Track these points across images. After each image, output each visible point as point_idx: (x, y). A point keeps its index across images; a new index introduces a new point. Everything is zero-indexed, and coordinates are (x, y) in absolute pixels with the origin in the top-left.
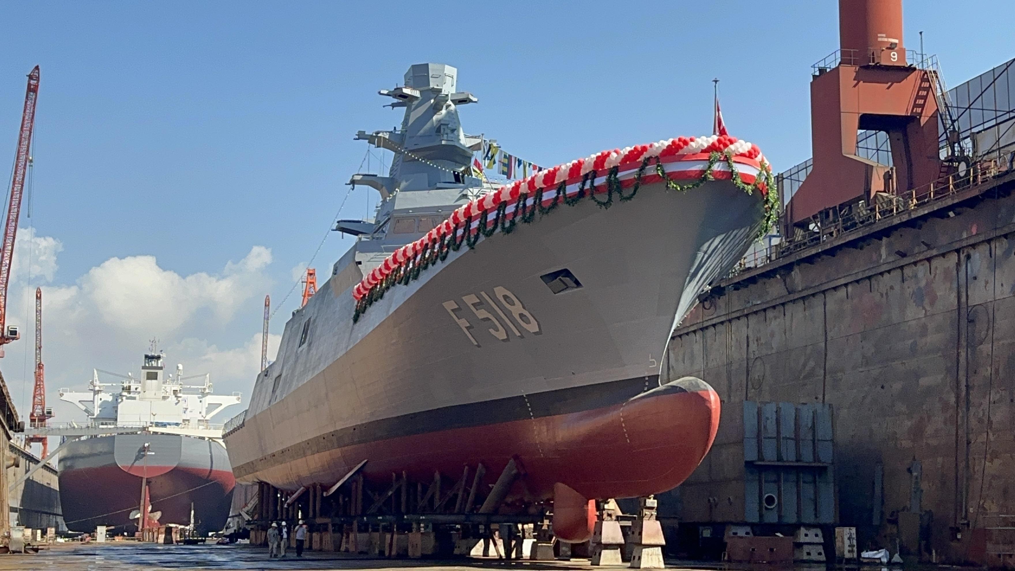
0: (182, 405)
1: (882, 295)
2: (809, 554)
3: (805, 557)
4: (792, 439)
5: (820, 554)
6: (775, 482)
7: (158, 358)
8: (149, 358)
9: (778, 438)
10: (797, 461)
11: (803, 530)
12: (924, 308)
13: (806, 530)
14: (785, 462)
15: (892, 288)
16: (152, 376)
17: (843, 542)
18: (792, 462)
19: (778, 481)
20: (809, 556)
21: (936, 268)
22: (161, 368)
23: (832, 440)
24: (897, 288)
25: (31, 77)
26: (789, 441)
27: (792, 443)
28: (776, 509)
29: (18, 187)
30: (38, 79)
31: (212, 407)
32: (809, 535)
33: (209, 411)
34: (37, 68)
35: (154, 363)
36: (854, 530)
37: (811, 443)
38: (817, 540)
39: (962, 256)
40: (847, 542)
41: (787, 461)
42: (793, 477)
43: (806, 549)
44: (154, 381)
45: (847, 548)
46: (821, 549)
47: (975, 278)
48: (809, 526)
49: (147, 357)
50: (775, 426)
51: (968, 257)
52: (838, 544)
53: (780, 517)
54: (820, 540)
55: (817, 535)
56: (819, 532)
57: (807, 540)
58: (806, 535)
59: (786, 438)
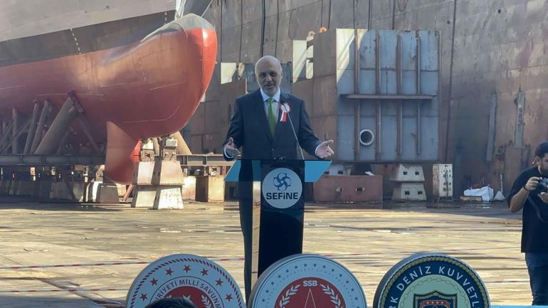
2: (407, 193)
3: (403, 196)
4: (393, 70)
5: (420, 193)
6: (372, 117)
9: (376, 69)
10: (398, 93)
11: (402, 168)
13: (406, 167)
14: (383, 95)
17: (439, 180)
18: (392, 95)
19: (375, 116)
20: (407, 196)
23: (438, 71)
26: (389, 72)
27: (392, 75)
28: (374, 146)
32: (408, 173)
36: (450, 167)
37: (414, 73)
38: (417, 178)
40: (442, 180)
41: (387, 94)
42: (392, 111)
43: (404, 188)
45: (443, 186)
46: (421, 188)
48: (409, 163)
50: (374, 57)
52: (435, 182)
53: (377, 154)
54: (421, 177)
55: (417, 173)
56: (420, 169)
57: (406, 178)
58: (405, 173)
59: (387, 69)
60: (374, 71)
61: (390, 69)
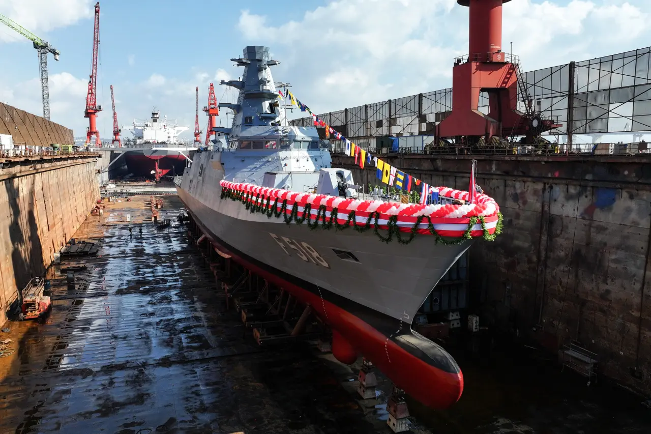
0: (167, 131)
1: (491, 188)
3: (452, 326)
5: (458, 324)
7: (157, 114)
8: (154, 114)
10: (449, 279)
12: (519, 205)
15: (498, 187)
16: (155, 121)
17: (472, 324)
19: (440, 291)
21: (528, 186)
22: (158, 118)
23: (466, 267)
24: (502, 188)
25: (96, 7)
29: (95, 52)
30: (99, 8)
31: (178, 131)
32: (454, 316)
33: (177, 133)
34: (98, 3)
35: (155, 116)
36: (478, 318)
37: (456, 270)
38: (457, 318)
39: (547, 186)
40: (474, 325)
43: (452, 322)
44: (156, 123)
45: (474, 327)
46: (459, 321)
47: (555, 200)
49: (153, 113)
51: (551, 188)
52: (470, 324)
56: (458, 314)
57: (453, 318)
58: (452, 316)
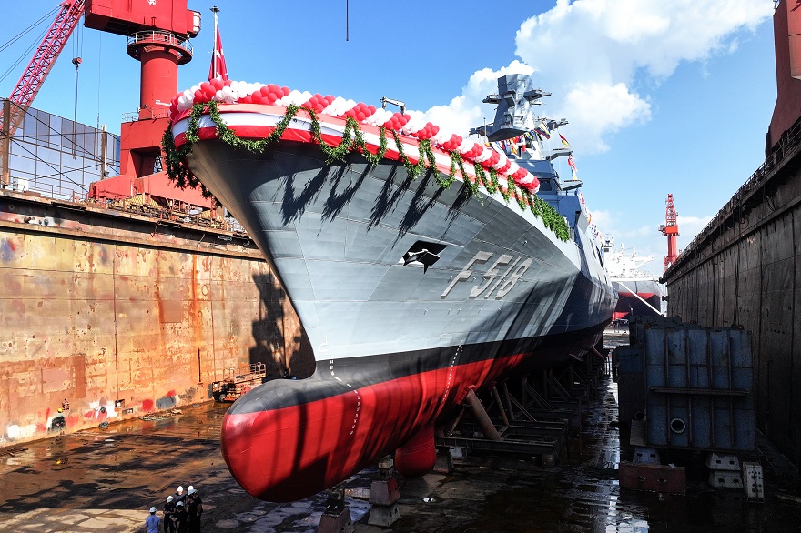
0: (622, 262)
2: (721, 481)
3: (717, 484)
4: (704, 366)
5: (736, 481)
6: (681, 407)
9: (687, 365)
10: (711, 389)
11: (715, 457)
13: (719, 456)
18: (703, 390)
19: (686, 407)
23: (751, 368)
26: (700, 368)
27: (703, 372)
28: (685, 434)
32: (722, 462)
36: (759, 469)
37: (727, 369)
38: (732, 467)
40: (751, 482)
41: (698, 389)
43: (718, 476)
45: (750, 486)
48: (722, 453)
50: (684, 354)
53: (690, 442)
54: (736, 467)
55: (732, 463)
56: (735, 459)
57: (720, 466)
58: (719, 462)
59: (698, 365)
60: (683, 367)
61: (701, 365)
